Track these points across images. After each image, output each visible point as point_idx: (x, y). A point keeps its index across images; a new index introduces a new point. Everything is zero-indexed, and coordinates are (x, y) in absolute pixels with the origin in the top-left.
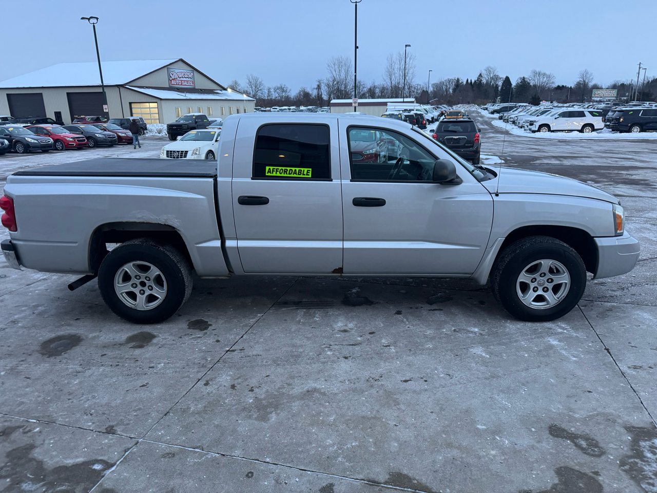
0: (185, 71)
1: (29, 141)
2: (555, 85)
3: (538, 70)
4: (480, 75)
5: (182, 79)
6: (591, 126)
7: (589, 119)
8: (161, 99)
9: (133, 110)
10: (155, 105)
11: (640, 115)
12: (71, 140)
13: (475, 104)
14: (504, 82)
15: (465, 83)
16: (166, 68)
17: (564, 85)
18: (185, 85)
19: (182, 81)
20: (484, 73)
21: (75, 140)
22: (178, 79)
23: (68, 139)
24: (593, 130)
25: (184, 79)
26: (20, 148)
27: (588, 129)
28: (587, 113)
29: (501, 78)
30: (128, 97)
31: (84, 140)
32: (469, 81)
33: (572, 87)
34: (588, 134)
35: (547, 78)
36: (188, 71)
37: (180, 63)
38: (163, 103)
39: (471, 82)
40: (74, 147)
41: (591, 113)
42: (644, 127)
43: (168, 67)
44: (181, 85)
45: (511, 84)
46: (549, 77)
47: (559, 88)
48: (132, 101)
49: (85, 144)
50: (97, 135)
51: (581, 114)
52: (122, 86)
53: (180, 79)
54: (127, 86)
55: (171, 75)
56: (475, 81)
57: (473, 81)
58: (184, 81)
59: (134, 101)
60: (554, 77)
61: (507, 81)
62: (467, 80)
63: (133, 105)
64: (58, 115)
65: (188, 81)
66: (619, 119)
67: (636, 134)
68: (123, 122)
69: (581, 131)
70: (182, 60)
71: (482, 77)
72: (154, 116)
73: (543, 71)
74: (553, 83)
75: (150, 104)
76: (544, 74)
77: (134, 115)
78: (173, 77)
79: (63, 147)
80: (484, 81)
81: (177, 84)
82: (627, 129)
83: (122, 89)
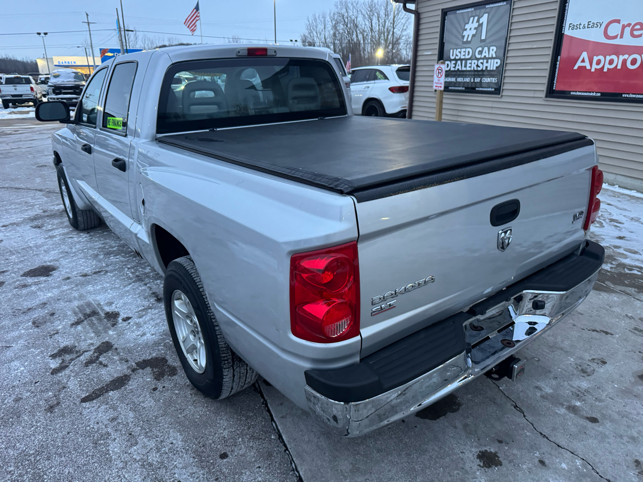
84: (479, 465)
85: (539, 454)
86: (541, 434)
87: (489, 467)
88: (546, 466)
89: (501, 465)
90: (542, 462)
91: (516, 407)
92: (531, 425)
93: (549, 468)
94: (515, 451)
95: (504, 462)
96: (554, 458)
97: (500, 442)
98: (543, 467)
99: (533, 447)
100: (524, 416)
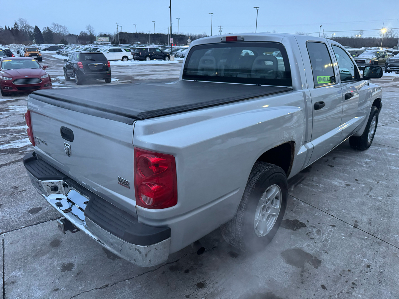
2: (68, 34)
3: (56, 23)
4: (16, 24)
6: (126, 57)
7: (124, 53)
11: (148, 51)
13: (23, 44)
14: (35, 29)
15: (4, 29)
17: (73, 34)
20: (18, 22)
24: (128, 59)
27: (125, 59)
28: (123, 50)
29: (31, 27)
32: (7, 28)
33: (78, 35)
34: (126, 62)
35: (63, 29)
39: (9, 29)
41: (125, 49)
42: (152, 58)
45: (40, 32)
46: (64, 28)
47: (70, 35)
51: (120, 51)
56: (12, 28)
57: (11, 28)
60: (67, 28)
61: (37, 29)
62: (6, 27)
66: (139, 53)
67: (148, 62)
69: (122, 60)
71: (17, 24)
73: (59, 24)
74: (67, 32)
76: (61, 26)
80: (19, 28)
82: (144, 58)
84: (65, 263)
85: (63, 290)
86: (79, 294)
87: (62, 267)
88: (54, 291)
89: (62, 272)
90: (57, 290)
91: (107, 286)
92: (88, 291)
93: (51, 292)
94: (69, 279)
95: (64, 273)
96: (58, 296)
97: (78, 274)
98: (53, 290)
99: (69, 288)
100: (96, 289)
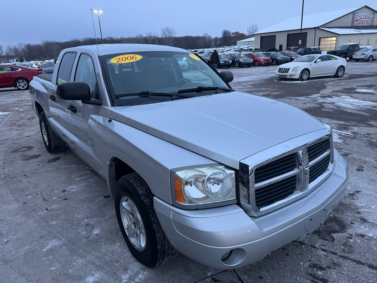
0: (367, 14)
1: (241, 61)
5: (363, 20)
8: (339, 35)
9: (321, 42)
10: (335, 39)
12: (263, 60)
16: (352, 14)
18: (365, 24)
19: (362, 21)
21: (264, 61)
22: (360, 20)
23: (261, 60)
25: (365, 20)
26: (237, 65)
30: (319, 34)
31: (270, 61)
36: (369, 14)
37: (365, 9)
38: (340, 37)
40: (263, 64)
43: (354, 12)
44: (362, 24)
48: (321, 37)
49: (270, 63)
50: (278, 58)
52: (318, 28)
53: (362, 20)
54: (320, 28)
55: (355, 18)
58: (365, 21)
59: (322, 37)
63: (322, 40)
64: (281, 47)
65: (368, 21)
68: (306, 50)
70: (366, 7)
72: (333, 46)
75: (332, 38)
77: (320, 45)
78: (356, 19)
79: (258, 64)
81: (358, 24)
83: (317, 30)
